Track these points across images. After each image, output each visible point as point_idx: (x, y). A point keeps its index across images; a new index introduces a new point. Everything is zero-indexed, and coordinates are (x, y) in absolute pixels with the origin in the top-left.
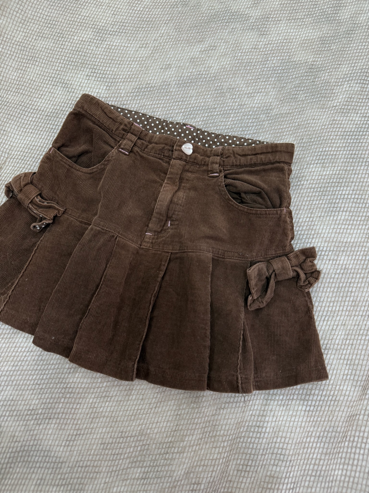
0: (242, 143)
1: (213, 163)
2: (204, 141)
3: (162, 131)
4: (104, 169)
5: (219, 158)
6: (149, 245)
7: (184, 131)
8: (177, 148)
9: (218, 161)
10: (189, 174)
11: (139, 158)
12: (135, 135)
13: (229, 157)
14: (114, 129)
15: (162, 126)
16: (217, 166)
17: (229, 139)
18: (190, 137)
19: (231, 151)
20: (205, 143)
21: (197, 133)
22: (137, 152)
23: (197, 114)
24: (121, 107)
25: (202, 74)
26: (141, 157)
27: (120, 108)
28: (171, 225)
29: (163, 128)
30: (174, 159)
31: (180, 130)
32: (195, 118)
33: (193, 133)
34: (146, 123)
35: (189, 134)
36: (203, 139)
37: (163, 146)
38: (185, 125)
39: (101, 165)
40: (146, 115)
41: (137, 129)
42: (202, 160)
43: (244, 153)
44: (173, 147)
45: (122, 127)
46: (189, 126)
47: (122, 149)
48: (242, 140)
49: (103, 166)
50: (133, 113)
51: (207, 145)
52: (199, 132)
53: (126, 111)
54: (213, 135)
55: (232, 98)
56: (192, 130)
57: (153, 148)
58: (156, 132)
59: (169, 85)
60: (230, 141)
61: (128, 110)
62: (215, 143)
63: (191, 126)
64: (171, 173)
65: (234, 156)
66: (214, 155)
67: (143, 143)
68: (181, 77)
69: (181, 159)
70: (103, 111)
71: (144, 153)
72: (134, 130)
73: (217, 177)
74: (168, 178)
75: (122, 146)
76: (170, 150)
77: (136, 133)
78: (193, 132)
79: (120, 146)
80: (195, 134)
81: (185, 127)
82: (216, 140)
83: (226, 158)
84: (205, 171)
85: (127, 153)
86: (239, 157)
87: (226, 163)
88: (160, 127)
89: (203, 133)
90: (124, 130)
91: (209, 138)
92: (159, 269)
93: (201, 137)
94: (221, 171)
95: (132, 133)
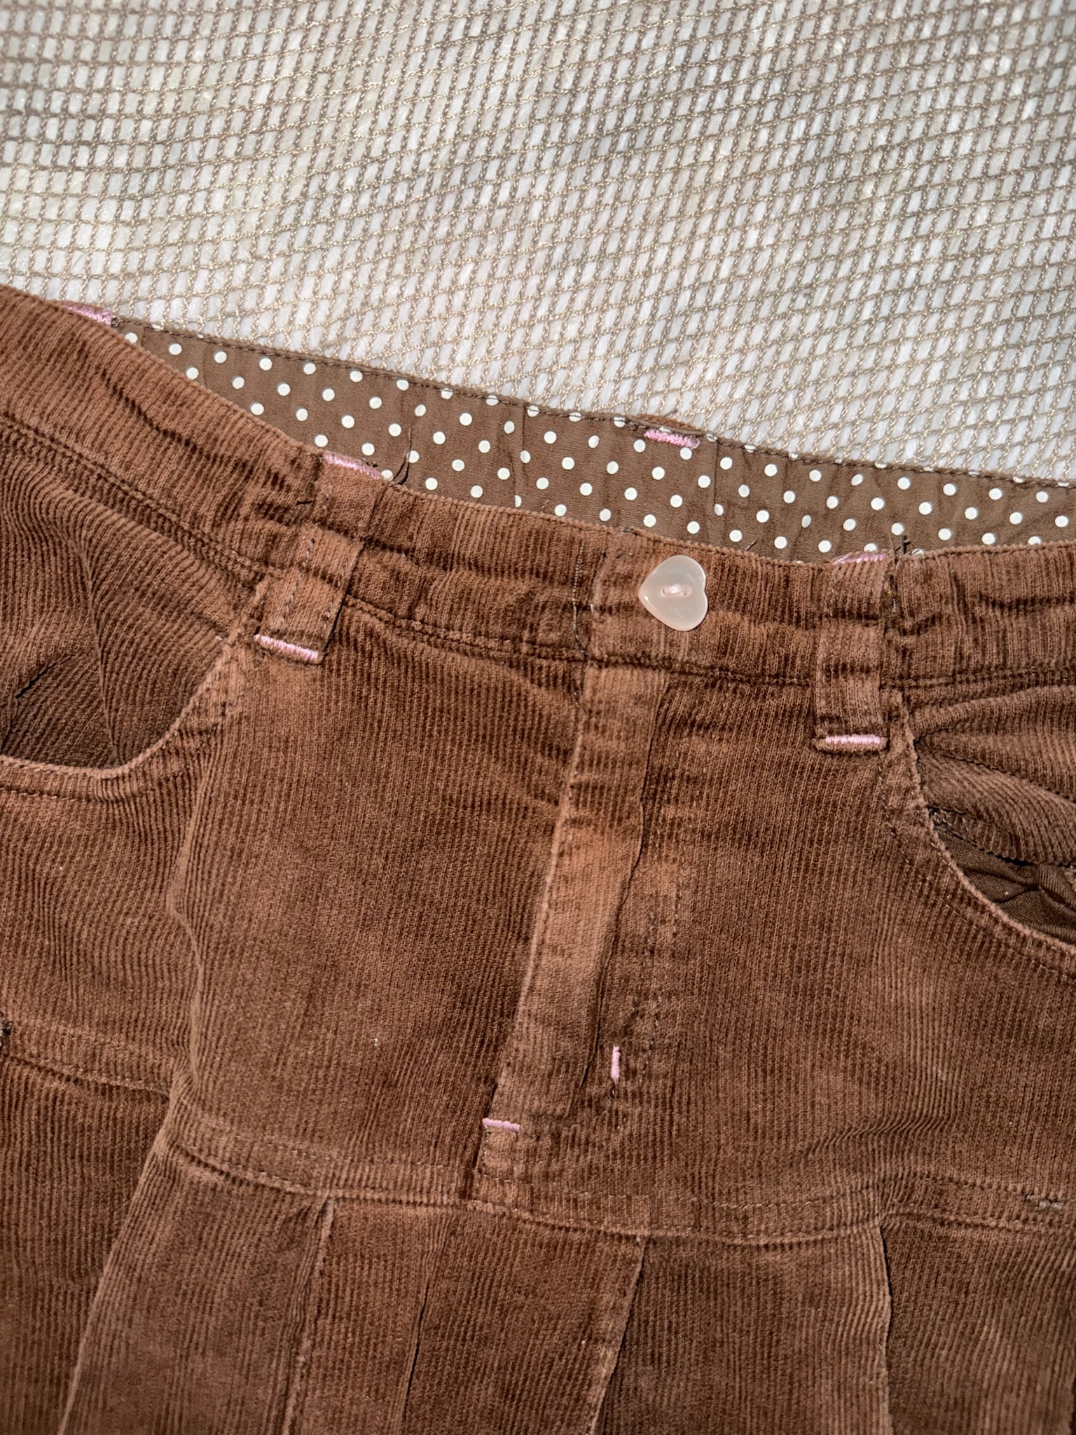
0: (996, 514)
1: (839, 670)
2: (763, 516)
3: (504, 474)
4: (187, 780)
5: (872, 633)
6: (511, 1193)
7: (638, 471)
8: (614, 596)
9: (873, 656)
10: (698, 745)
11: (380, 668)
12: (344, 531)
13: (934, 619)
14: (208, 512)
15: (500, 440)
16: (871, 685)
17: (915, 495)
18: (676, 501)
19: (943, 586)
20: (771, 529)
21: (716, 473)
22: (370, 634)
23: (696, 337)
24: (227, 332)
25: (704, 63)
26: (396, 659)
27: (226, 345)
28: (628, 1073)
29: (503, 454)
30: (602, 664)
31: (613, 468)
32: (688, 364)
33: (694, 477)
34: (395, 430)
35: (670, 486)
36: (755, 503)
37: (523, 587)
38: (637, 427)
39: (164, 754)
40: (390, 377)
41: (348, 493)
42: (763, 654)
43: (1022, 591)
44: (584, 584)
45: (254, 492)
46: (663, 434)
47: (278, 634)
48: (996, 494)
49: (175, 765)
50: (309, 369)
51: (781, 542)
52: (726, 463)
53: (266, 364)
54: (815, 475)
55: (903, 216)
56: (686, 454)
57: (465, 596)
58: (464, 481)
59: (506, 154)
60: (926, 508)
61: (275, 355)
62: (828, 522)
63: (678, 428)
64: (595, 761)
65: (965, 609)
66: (841, 614)
67: (396, 575)
68: (574, 93)
69: (638, 662)
70: (118, 392)
71: (415, 635)
72: (332, 502)
73: (871, 753)
74: (578, 787)
75: (276, 622)
76: (567, 607)
77: (347, 516)
78: (691, 470)
79: (260, 614)
80: (704, 482)
81: (640, 446)
82: (833, 502)
83: (918, 630)
84: (787, 716)
85: (314, 655)
86: (993, 614)
87: (919, 664)
88: (484, 447)
89: (750, 461)
90: (266, 510)
91: (789, 497)
92: (587, 1329)
93: (744, 491)
94: (891, 715)
95: (323, 523)
